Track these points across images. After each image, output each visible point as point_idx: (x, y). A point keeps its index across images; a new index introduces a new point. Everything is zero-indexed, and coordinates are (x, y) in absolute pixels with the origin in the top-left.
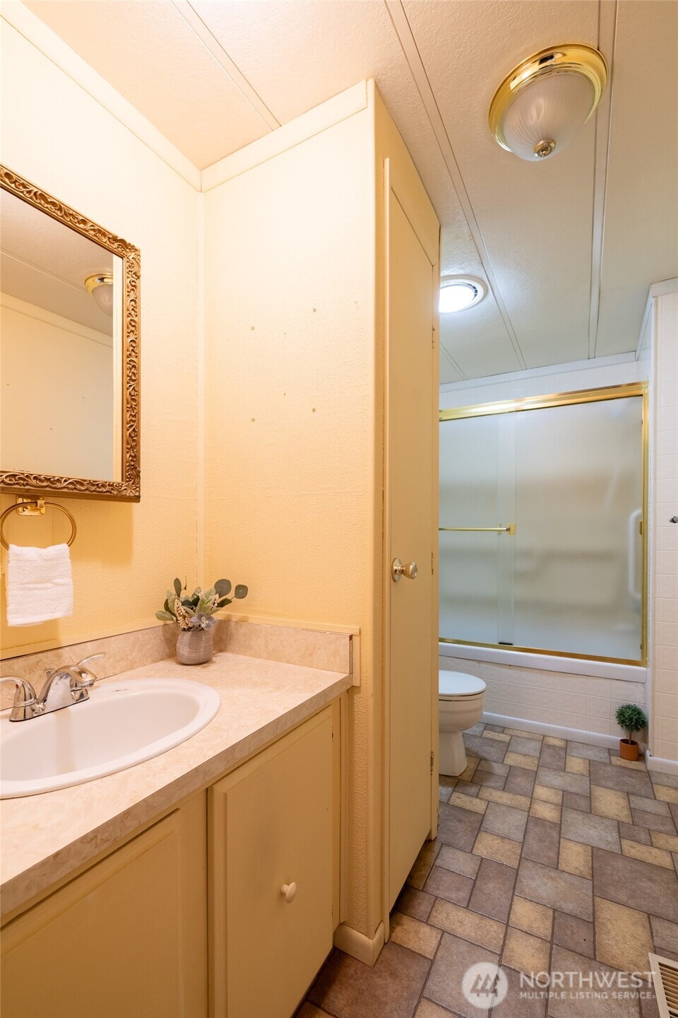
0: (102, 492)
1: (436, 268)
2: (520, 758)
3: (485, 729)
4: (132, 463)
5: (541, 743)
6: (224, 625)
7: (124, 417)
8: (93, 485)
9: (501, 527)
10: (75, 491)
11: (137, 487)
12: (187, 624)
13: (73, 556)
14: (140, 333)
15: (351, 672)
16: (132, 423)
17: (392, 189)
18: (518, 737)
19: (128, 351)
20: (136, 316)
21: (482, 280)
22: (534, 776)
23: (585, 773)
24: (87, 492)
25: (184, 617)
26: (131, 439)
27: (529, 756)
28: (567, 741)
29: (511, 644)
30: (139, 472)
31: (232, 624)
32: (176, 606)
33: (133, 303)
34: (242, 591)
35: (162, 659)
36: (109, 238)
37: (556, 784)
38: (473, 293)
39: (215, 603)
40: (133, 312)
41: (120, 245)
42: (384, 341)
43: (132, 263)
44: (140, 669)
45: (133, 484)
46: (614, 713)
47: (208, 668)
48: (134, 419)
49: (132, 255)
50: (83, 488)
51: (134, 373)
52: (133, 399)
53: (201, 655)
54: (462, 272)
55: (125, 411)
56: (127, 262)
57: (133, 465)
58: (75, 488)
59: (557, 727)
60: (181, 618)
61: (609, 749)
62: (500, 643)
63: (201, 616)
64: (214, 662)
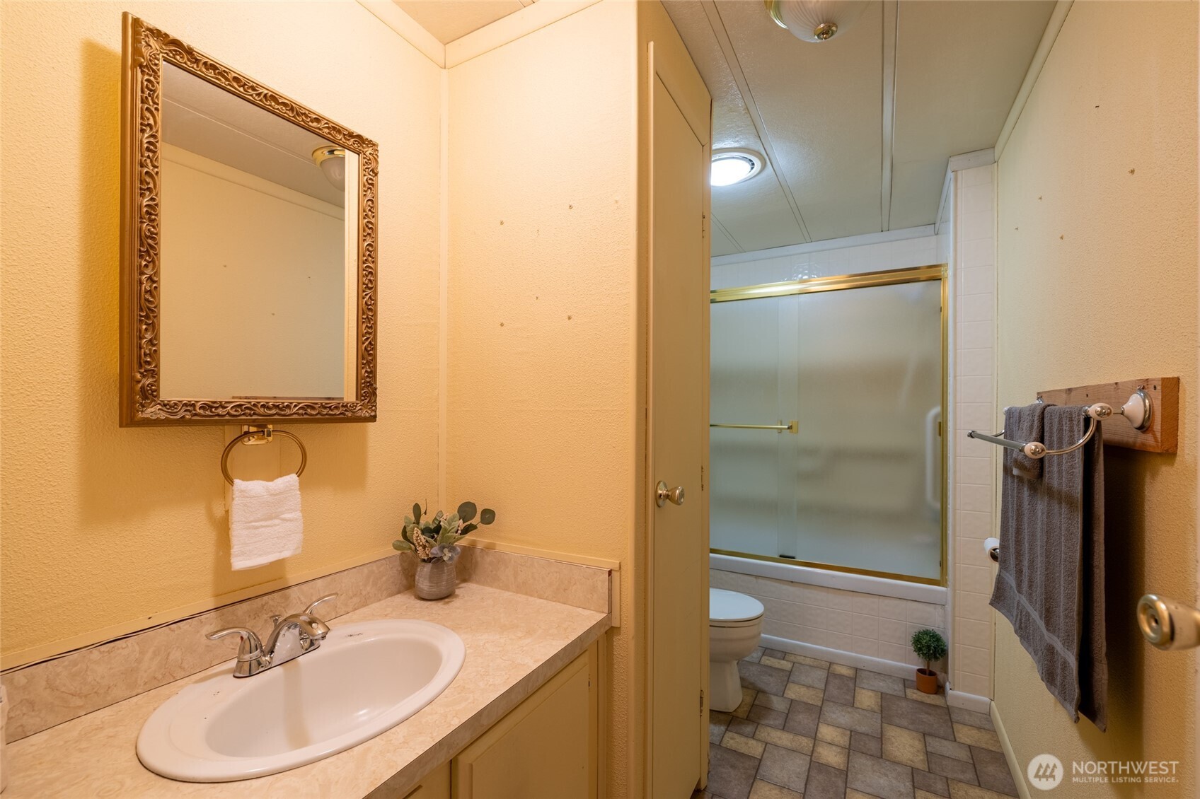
0: (335, 415)
1: (707, 148)
2: (803, 690)
3: (763, 655)
4: (368, 380)
5: (827, 672)
6: (469, 551)
7: (359, 329)
8: (325, 408)
9: (781, 425)
10: (306, 417)
11: (373, 406)
12: (428, 555)
13: (302, 487)
14: (377, 235)
15: (610, 612)
16: (368, 336)
17: (657, 73)
18: (801, 664)
19: (364, 256)
20: (373, 217)
21: (760, 154)
22: (818, 713)
23: (877, 708)
24: (319, 416)
25: (424, 547)
26: (366, 353)
27: (813, 687)
28: (856, 669)
29: (794, 558)
30: (376, 389)
31: (478, 552)
32: (415, 535)
33: (370, 203)
34: (488, 516)
35: (399, 592)
36: (344, 135)
37: (843, 722)
38: (748, 166)
39: (458, 530)
40: (370, 213)
41: (356, 141)
42: (647, 243)
43: (370, 159)
44: (373, 606)
45: (368, 402)
46: (910, 639)
47: (451, 604)
48: (370, 331)
49: (370, 150)
50: (314, 412)
51: (370, 280)
52: (370, 309)
53: (443, 588)
54: (736, 145)
55: (360, 323)
56: (364, 158)
57: (369, 382)
58: (306, 414)
59: (846, 653)
60: (421, 548)
61: (904, 680)
62: (781, 556)
63: (444, 548)
64: (457, 596)
